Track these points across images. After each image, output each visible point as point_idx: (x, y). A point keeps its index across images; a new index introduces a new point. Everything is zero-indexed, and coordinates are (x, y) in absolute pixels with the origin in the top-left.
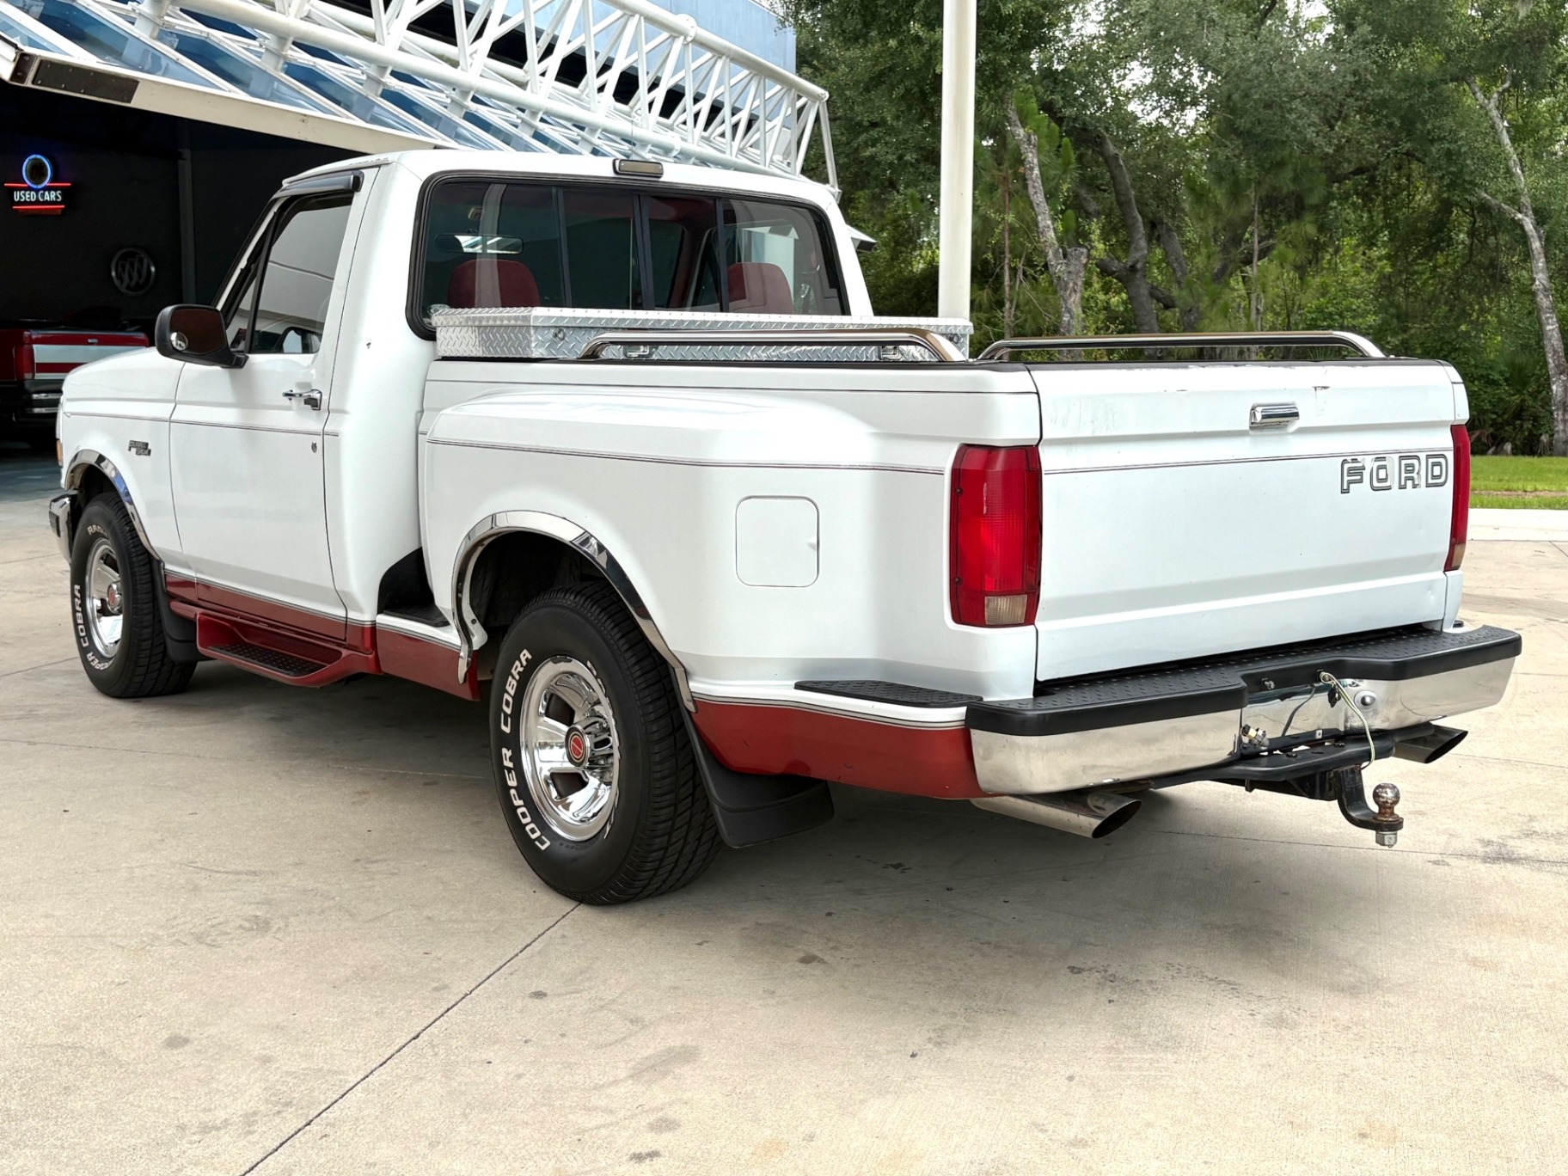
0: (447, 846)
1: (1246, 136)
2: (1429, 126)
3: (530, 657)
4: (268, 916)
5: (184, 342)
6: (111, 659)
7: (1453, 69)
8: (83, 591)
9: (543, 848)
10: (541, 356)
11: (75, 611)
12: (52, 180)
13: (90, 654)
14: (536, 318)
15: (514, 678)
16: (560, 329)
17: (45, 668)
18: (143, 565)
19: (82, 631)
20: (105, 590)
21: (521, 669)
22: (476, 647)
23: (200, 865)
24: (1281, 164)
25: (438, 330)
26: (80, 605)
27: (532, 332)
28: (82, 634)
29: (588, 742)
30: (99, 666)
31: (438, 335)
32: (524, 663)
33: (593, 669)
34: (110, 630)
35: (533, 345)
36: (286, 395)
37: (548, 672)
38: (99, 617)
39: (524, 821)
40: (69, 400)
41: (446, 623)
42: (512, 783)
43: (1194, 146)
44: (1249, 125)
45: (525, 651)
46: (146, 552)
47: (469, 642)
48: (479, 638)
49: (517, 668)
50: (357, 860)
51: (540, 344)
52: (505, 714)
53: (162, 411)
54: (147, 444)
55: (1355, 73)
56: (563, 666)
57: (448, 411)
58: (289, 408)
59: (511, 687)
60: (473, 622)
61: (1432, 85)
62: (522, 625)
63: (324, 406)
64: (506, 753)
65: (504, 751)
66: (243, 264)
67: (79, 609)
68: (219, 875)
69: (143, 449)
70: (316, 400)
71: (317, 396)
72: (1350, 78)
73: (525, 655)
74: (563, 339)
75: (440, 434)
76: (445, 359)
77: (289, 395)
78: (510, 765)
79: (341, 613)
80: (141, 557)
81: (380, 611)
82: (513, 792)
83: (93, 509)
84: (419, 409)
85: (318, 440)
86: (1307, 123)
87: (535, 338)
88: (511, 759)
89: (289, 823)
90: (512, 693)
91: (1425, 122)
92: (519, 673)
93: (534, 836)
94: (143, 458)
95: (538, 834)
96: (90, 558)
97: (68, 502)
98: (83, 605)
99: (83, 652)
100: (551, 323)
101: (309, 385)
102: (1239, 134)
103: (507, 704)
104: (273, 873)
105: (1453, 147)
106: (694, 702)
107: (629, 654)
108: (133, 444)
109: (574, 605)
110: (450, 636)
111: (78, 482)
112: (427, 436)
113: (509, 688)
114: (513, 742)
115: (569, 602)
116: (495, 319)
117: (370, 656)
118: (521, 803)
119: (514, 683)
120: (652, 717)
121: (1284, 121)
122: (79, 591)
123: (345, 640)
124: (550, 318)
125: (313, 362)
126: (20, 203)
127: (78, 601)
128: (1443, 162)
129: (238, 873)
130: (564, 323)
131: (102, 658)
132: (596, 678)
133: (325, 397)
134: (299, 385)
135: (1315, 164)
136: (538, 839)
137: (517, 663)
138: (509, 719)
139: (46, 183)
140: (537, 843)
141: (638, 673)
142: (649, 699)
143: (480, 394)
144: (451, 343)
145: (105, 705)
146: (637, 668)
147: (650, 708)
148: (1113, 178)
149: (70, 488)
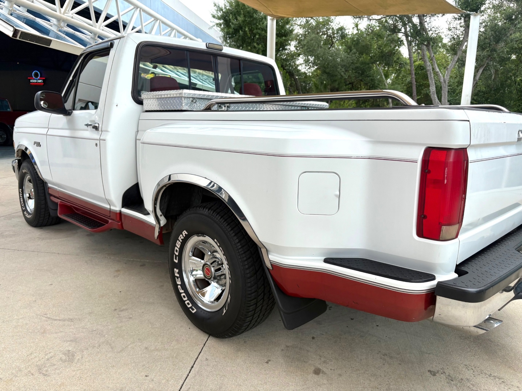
0: (151, 300)
1: (328, 74)
2: (367, 73)
3: (187, 233)
4: (74, 350)
5: (46, 105)
6: (31, 214)
7: (372, 61)
8: (22, 191)
9: (193, 312)
10: (186, 109)
11: (20, 198)
12: (40, 77)
13: (25, 212)
14: (185, 93)
15: (179, 241)
16: (194, 98)
17: (12, 215)
18: (41, 184)
19: (22, 204)
20: (30, 191)
21: (183, 238)
22: (162, 225)
23: (48, 316)
24: (335, 81)
25: (144, 100)
26: (22, 196)
27: (183, 99)
28: (23, 205)
29: (213, 269)
30: (29, 216)
31: (144, 102)
32: (184, 236)
33: (217, 242)
34: (31, 204)
35: (183, 105)
36: (86, 125)
37: (195, 239)
38: (28, 200)
39: (185, 299)
40: (16, 128)
41: (148, 214)
42: (179, 282)
43: (313, 77)
44: (329, 71)
45: (185, 231)
46: (41, 179)
47: (159, 223)
48: (163, 221)
49: (181, 237)
50: (115, 310)
51: (187, 104)
52: (176, 255)
53: (44, 131)
54: (39, 143)
55: (352, 60)
56: (202, 238)
57: (148, 131)
58: (87, 130)
59: (178, 244)
60: (161, 216)
61: (368, 64)
62: (183, 219)
63: (100, 129)
64: (176, 270)
65: (175, 270)
66: (71, 78)
67: (21, 197)
68: (56, 322)
69: (38, 144)
70: (97, 127)
71: (97, 125)
72: (351, 61)
73: (185, 233)
74: (195, 103)
75: (146, 140)
76: (147, 111)
77: (87, 125)
78: (178, 275)
79: (108, 207)
80: (40, 181)
81: (123, 207)
82: (179, 287)
83: (24, 164)
84: (137, 130)
85: (98, 142)
86: (341, 71)
87: (185, 101)
88: (178, 273)
89: (89, 288)
90: (179, 247)
91: (366, 73)
92: (182, 239)
93: (189, 306)
94: (39, 147)
95: (190, 305)
96: (24, 180)
97: (17, 162)
98: (23, 196)
99: (23, 211)
100: (191, 96)
101: (94, 121)
102: (326, 73)
103: (177, 251)
104: (80, 320)
105: (373, 78)
106: (272, 265)
107: (235, 238)
108: (35, 143)
109: (208, 214)
110: (151, 219)
111: (20, 155)
112: (141, 141)
113: (177, 245)
114: (179, 266)
115: (205, 213)
116: (167, 95)
117: (119, 223)
118: (183, 291)
119: (180, 243)
120: (247, 266)
121: (337, 70)
122: (21, 191)
123: (110, 217)
124: (190, 94)
125: (96, 113)
126: (32, 83)
127: (21, 194)
128: (371, 81)
129: (64, 320)
130: (196, 96)
131: (29, 214)
132: (219, 246)
133: (100, 126)
134: (91, 121)
135: (343, 81)
136: (191, 308)
137: (181, 235)
138: (177, 257)
139: (39, 78)
140: (190, 309)
141: (240, 247)
142: (245, 259)
143: (161, 124)
144: (149, 105)
145: (30, 230)
146: (239, 244)
147: (246, 263)
148: (296, 83)
149: (17, 157)
